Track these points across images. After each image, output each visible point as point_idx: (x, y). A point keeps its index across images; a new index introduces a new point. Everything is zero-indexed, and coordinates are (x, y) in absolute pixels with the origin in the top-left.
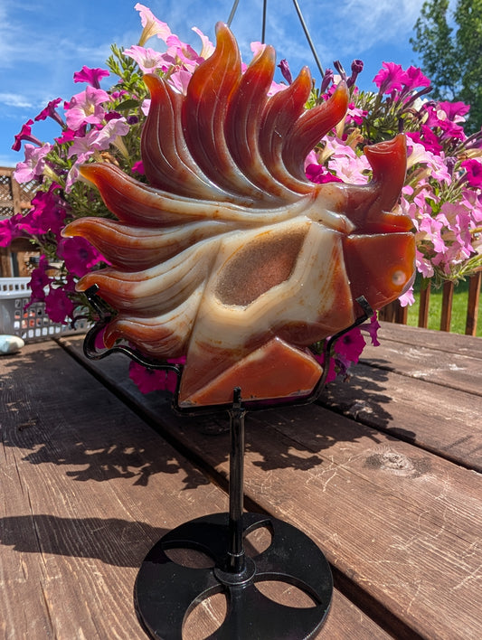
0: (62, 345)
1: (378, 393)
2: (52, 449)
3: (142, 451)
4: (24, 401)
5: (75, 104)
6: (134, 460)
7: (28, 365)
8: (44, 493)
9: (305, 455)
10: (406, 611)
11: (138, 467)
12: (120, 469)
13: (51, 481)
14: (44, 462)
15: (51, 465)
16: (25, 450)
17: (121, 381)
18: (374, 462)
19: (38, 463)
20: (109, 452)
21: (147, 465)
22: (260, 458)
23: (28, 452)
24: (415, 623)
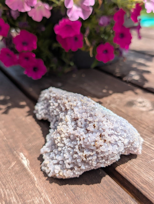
6: (3, 102)
10: (123, 170)
18: (131, 104)
24: (126, 174)
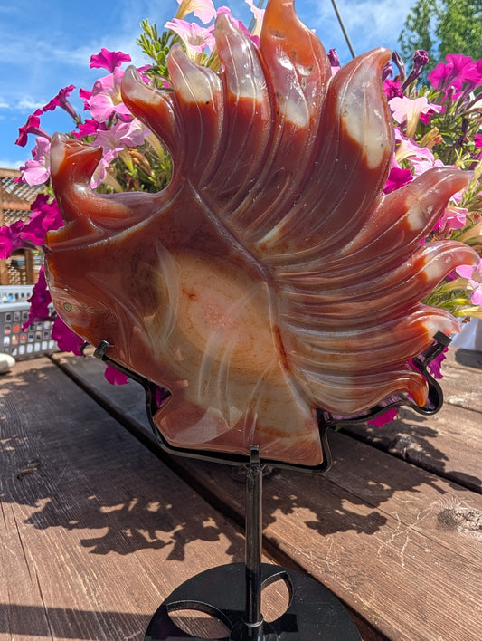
0: (56, 362)
1: (420, 424)
2: (60, 505)
3: (169, 506)
4: (21, 437)
5: (100, 89)
6: (163, 521)
7: (20, 388)
8: (57, 577)
9: (363, 510)
11: (169, 531)
12: (146, 534)
13: (64, 554)
14: (52, 525)
15: (61, 530)
16: (27, 507)
17: (129, 409)
18: (447, 521)
19: (44, 528)
20: (131, 508)
21: (179, 528)
22: (313, 517)
23: (31, 510)
